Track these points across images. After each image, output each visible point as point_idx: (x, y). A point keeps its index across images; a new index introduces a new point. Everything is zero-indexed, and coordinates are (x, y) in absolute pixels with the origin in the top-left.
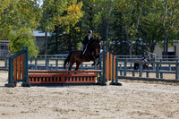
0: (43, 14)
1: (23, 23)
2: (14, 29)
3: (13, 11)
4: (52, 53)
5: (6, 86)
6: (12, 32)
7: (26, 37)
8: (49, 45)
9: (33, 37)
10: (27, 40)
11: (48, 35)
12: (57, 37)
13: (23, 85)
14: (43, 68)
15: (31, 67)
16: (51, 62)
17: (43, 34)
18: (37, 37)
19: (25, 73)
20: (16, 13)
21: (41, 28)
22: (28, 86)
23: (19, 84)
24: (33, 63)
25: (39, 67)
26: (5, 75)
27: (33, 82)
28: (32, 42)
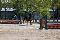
0: (53, 3)
1: (45, 6)
2: (42, 9)
3: (42, 2)
4: (56, 17)
5: (39, 29)
6: (41, 10)
7: (46, 11)
8: (55, 14)
9: (49, 11)
10: (47, 12)
11: (54, 10)
12: (57, 11)
13: (45, 29)
14: (53, 23)
15: (48, 22)
16: (55, 21)
17: (53, 10)
18: (50, 11)
19: (46, 25)
20: (43, 3)
21: (52, 8)
22: (47, 29)
23: (44, 28)
24: (49, 21)
25: (51, 22)
26: (39, 25)
27: (49, 28)
28: (48, 13)
